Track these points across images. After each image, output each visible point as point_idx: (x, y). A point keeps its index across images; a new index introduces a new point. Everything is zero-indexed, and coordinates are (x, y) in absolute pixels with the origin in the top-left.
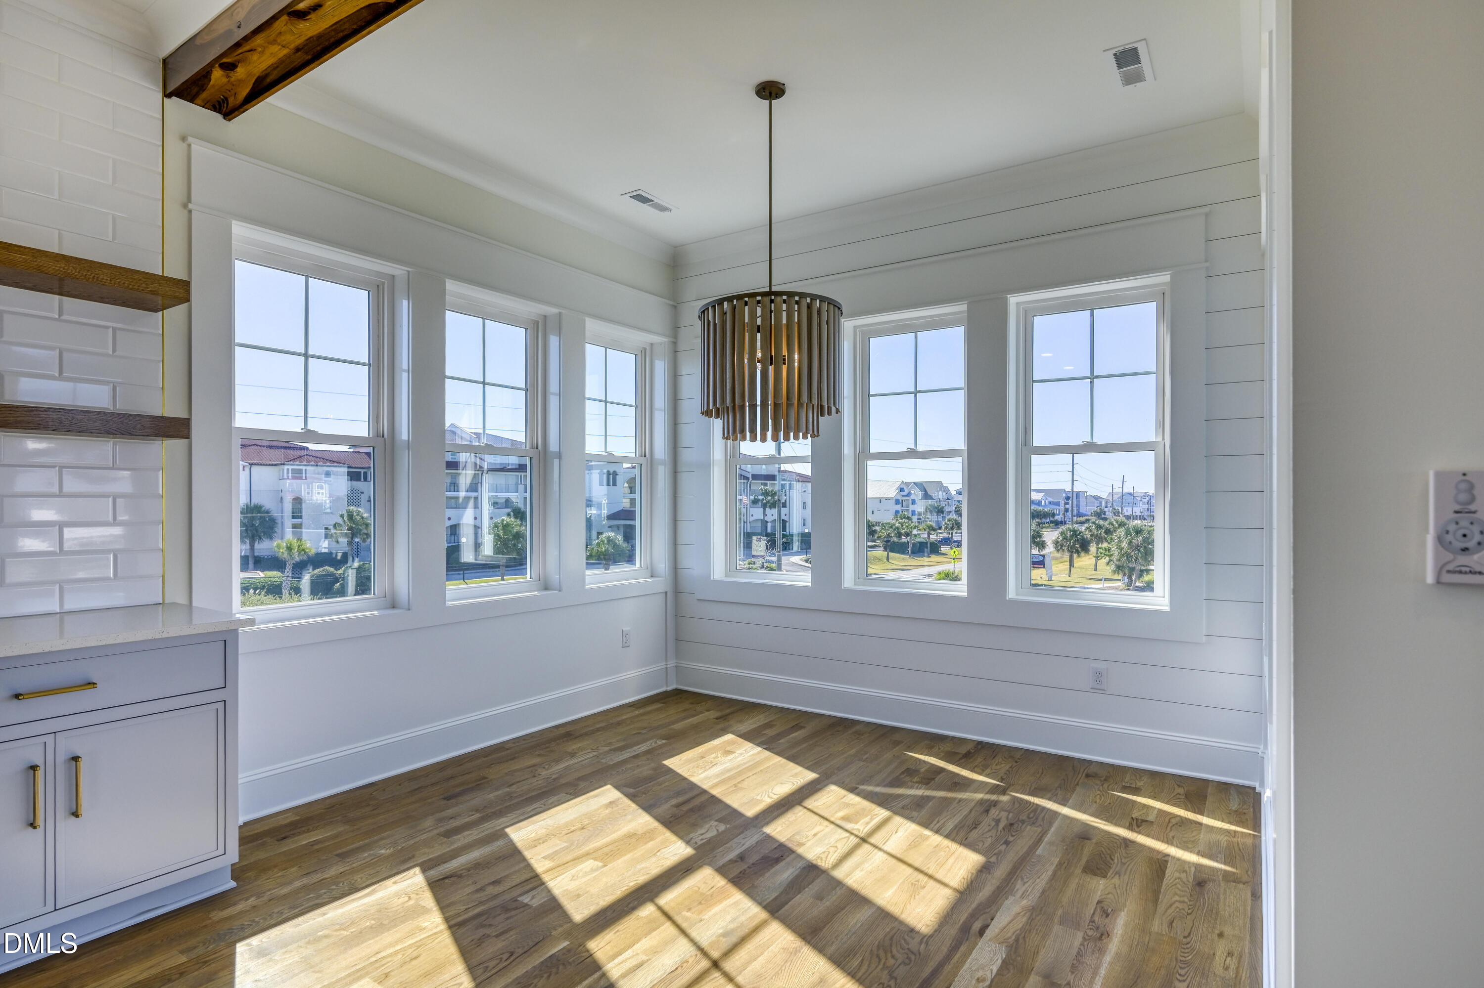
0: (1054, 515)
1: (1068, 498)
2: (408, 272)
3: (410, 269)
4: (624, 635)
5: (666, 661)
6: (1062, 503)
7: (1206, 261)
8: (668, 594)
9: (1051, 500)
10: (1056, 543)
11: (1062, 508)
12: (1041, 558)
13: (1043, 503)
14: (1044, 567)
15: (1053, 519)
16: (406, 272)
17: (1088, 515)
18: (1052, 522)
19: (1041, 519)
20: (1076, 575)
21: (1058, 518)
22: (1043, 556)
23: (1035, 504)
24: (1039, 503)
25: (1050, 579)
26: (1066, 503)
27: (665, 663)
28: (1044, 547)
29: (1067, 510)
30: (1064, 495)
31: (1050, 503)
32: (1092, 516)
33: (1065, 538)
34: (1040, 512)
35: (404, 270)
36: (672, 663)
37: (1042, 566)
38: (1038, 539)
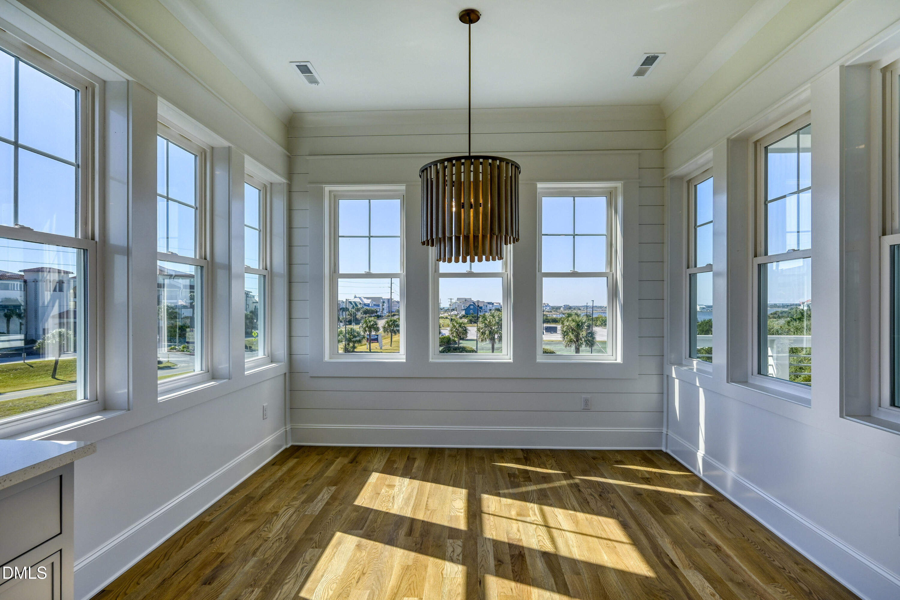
0: (377, 312)
1: (384, 302)
2: (128, 81)
3: (130, 79)
4: (264, 409)
5: (285, 425)
6: (381, 305)
7: (639, 179)
8: (287, 374)
9: (375, 303)
10: (384, 328)
11: (381, 308)
12: (376, 337)
13: (371, 306)
14: (378, 342)
15: (376, 315)
16: (125, 80)
17: (394, 312)
18: (376, 316)
19: (370, 314)
20: (394, 346)
21: (379, 314)
22: (378, 335)
23: (366, 306)
24: (368, 305)
25: (381, 349)
26: (383, 305)
27: (284, 427)
28: (378, 331)
29: (383, 309)
30: (382, 300)
31: (374, 305)
32: (396, 312)
33: (389, 325)
34: (370, 310)
35: (123, 77)
36: (288, 427)
37: (377, 341)
38: (375, 326)
